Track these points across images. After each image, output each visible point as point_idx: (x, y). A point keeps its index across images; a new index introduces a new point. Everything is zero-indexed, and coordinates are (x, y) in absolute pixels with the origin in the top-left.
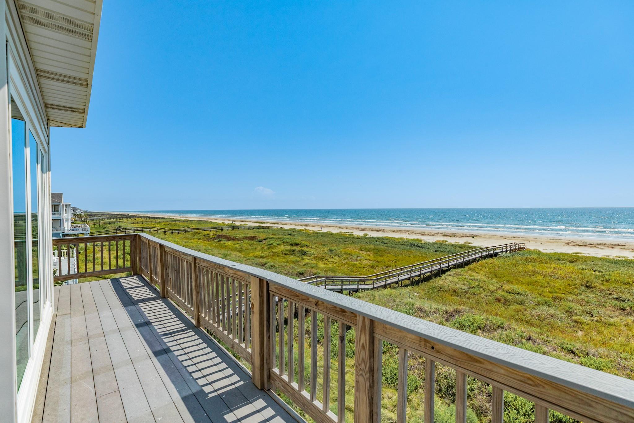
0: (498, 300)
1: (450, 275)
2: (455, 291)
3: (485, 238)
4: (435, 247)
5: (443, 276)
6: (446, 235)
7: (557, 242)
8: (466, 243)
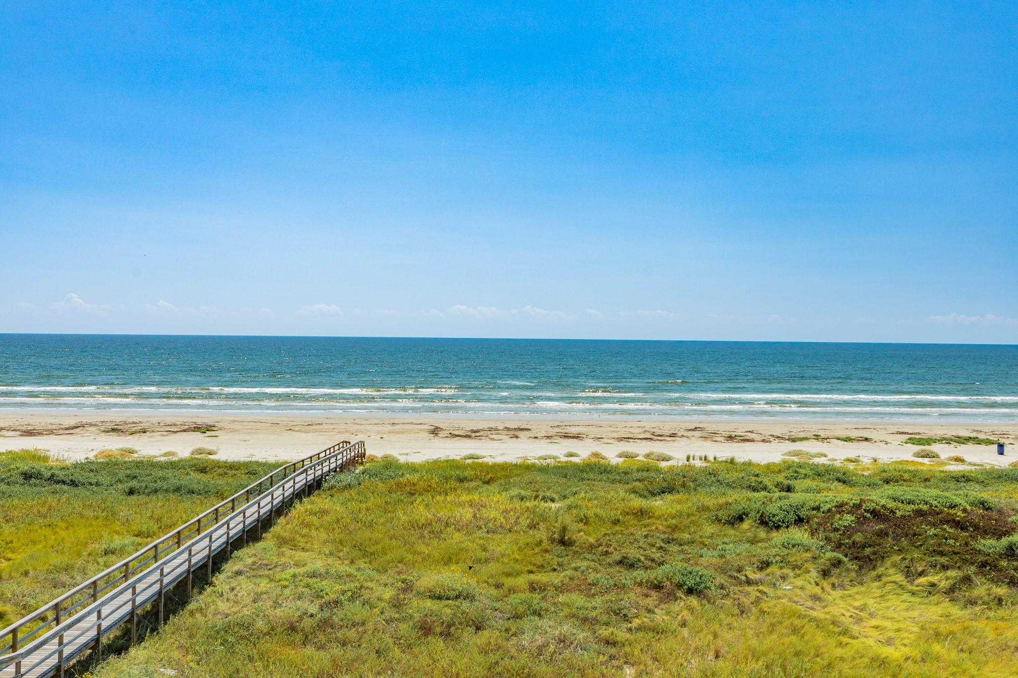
0: (426, 630)
1: (239, 573)
2: (292, 628)
3: (237, 430)
4: (120, 476)
5: (221, 580)
6: (113, 430)
7: (410, 431)
8: (200, 451)
